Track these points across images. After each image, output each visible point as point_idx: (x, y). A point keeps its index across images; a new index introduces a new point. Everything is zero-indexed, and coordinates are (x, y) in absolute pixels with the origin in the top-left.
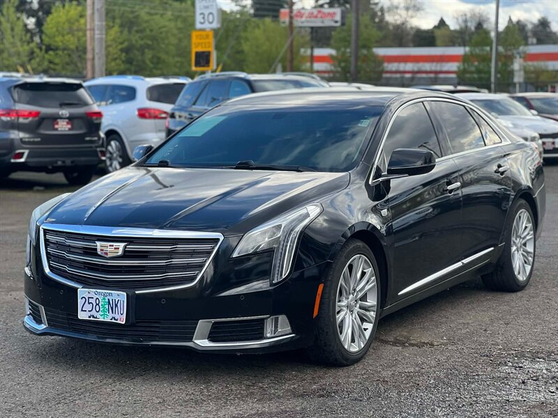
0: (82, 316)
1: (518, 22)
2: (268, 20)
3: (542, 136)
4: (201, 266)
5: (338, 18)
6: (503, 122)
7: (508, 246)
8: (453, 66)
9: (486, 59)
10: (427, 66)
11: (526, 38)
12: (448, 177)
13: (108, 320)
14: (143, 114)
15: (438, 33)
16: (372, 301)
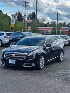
0: (10, 63)
1: (60, 23)
2: (20, 22)
3: (64, 42)
4: (24, 57)
5: (32, 22)
6: (59, 40)
7: (60, 56)
8: (50, 30)
9: (55, 29)
10: (46, 30)
11: (62, 26)
12: (53, 47)
13: (13, 63)
14: (5, 37)
15: (48, 24)
16: (44, 62)
